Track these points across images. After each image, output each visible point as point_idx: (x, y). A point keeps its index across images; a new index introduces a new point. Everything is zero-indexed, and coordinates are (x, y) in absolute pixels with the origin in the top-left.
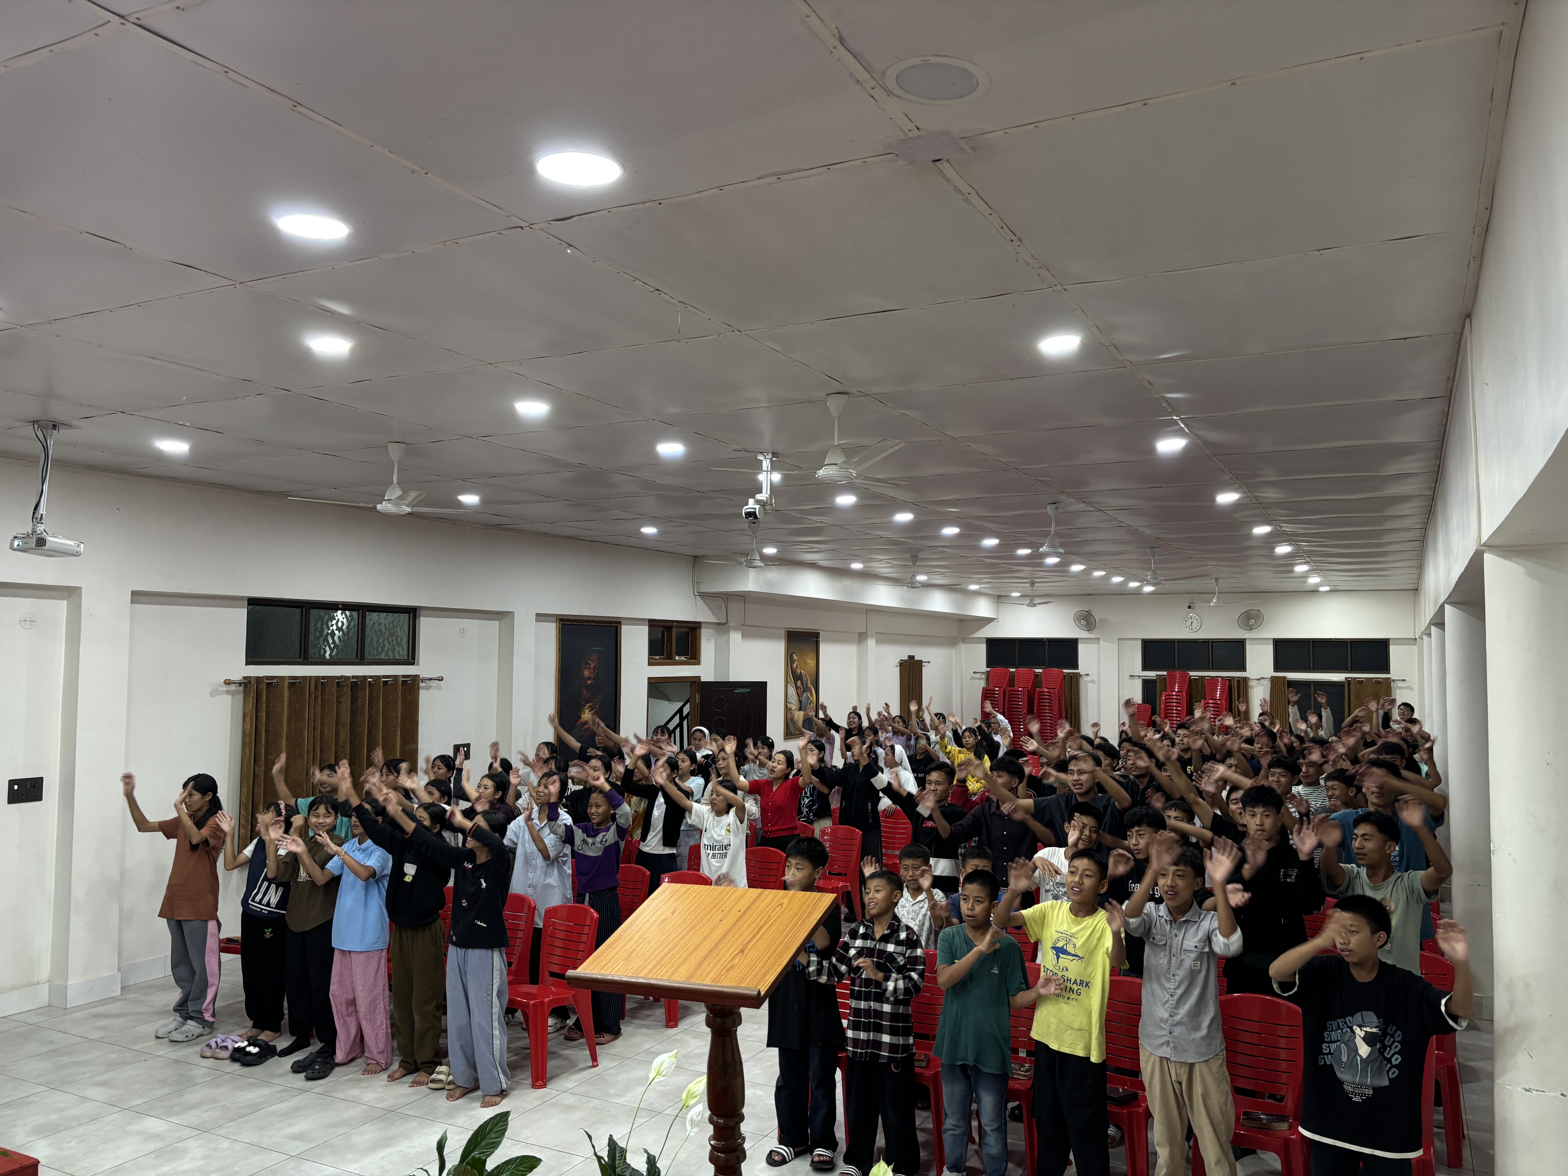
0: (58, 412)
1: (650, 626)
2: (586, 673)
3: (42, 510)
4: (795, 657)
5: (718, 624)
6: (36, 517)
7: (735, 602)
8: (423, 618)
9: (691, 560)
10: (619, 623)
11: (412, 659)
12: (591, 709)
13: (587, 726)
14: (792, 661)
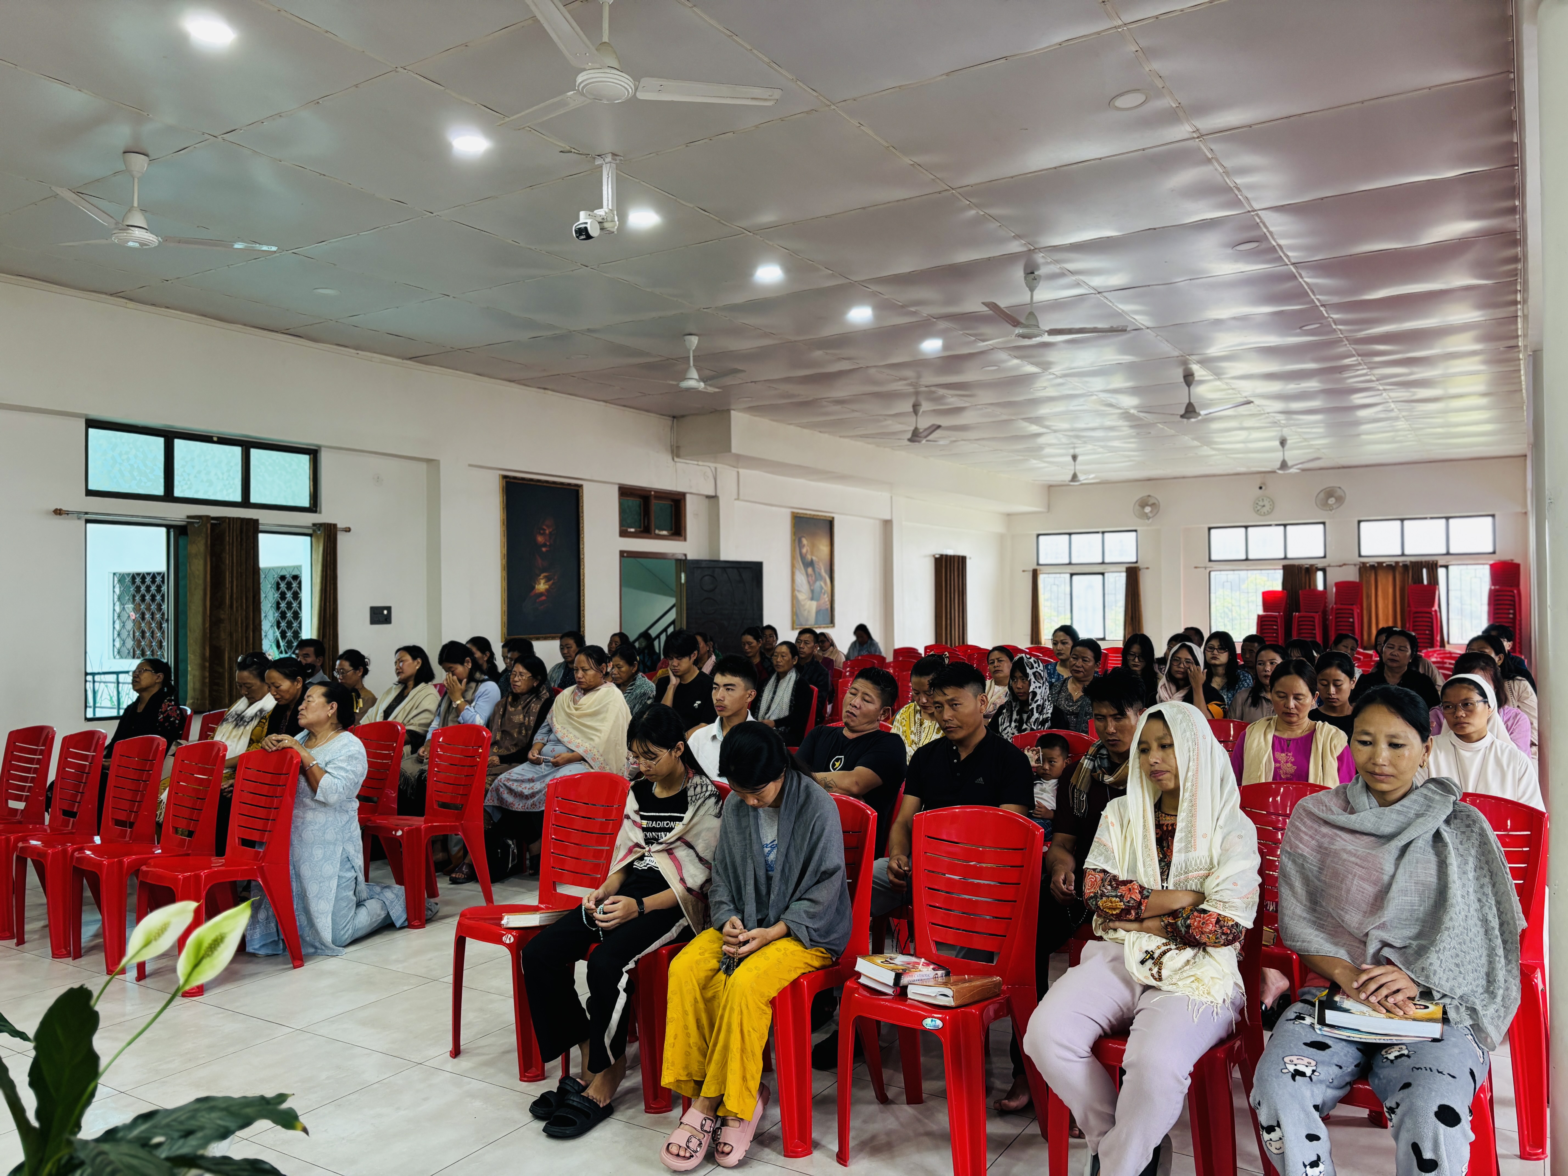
1: (621, 491)
2: (540, 539)
4: (805, 541)
7: (728, 475)
8: (325, 458)
9: (668, 421)
10: (581, 486)
11: (314, 506)
12: (548, 579)
13: (543, 598)
14: (801, 546)
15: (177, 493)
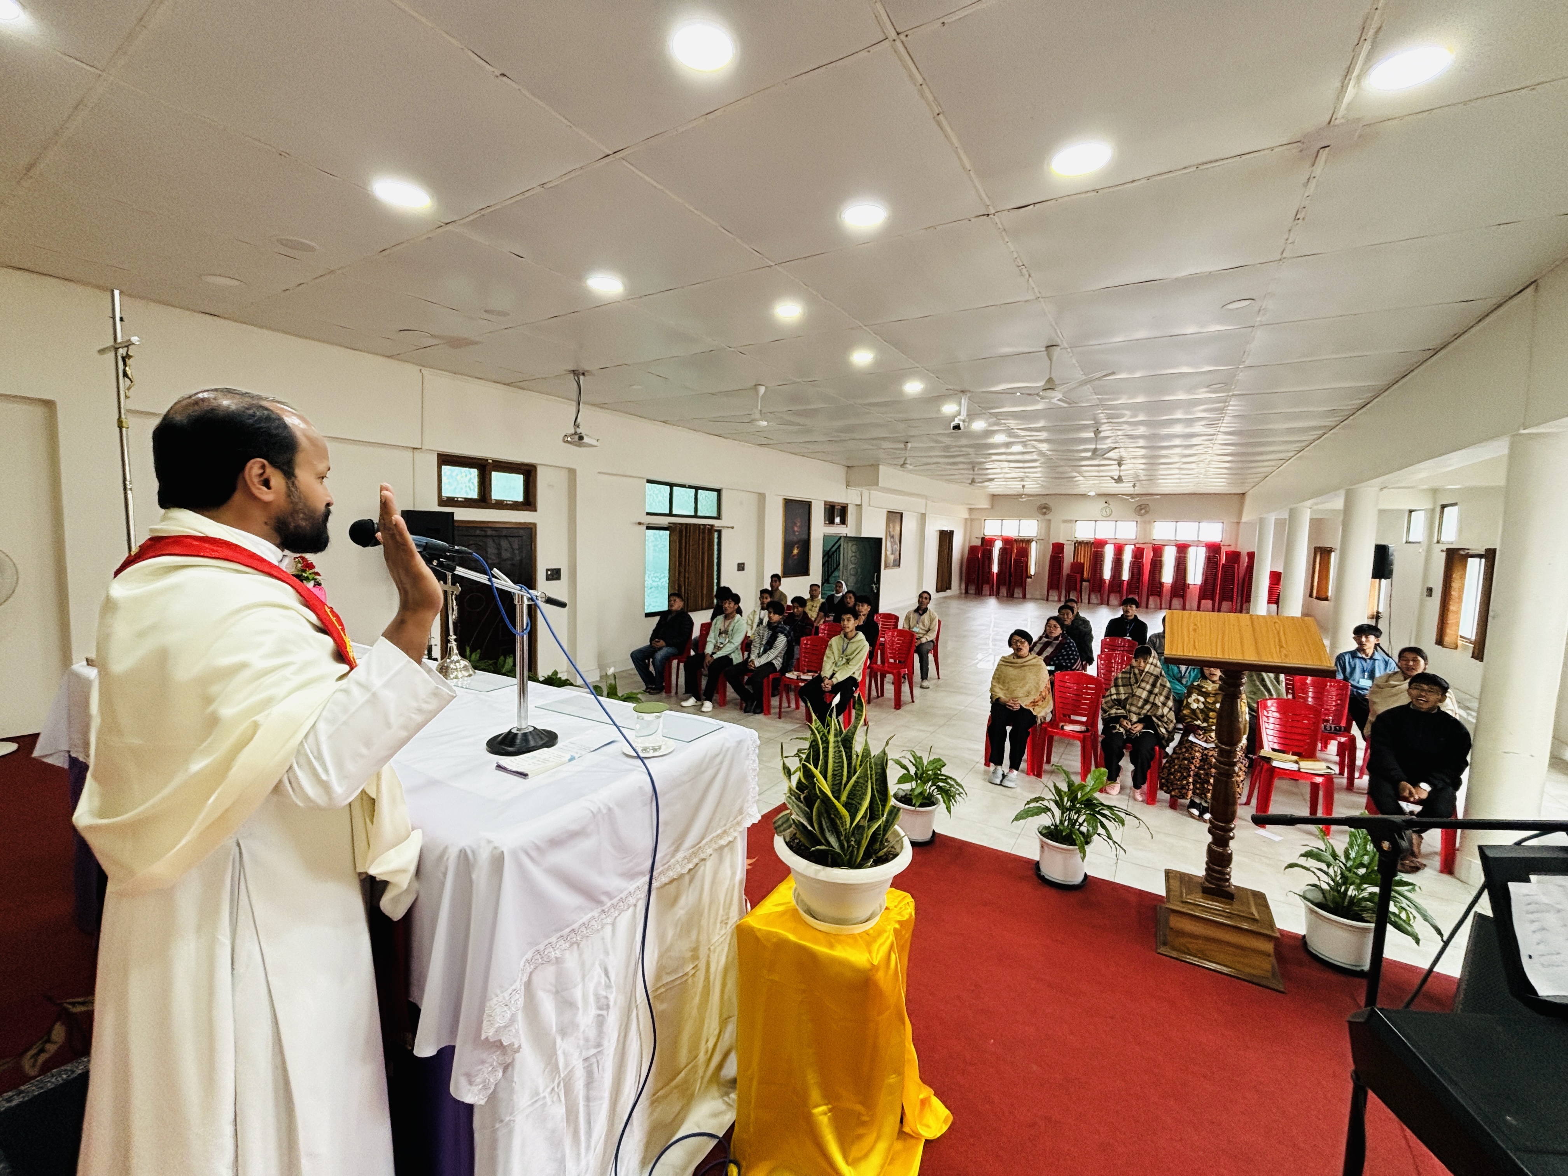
0: (585, 366)
1: (825, 504)
2: (796, 529)
3: (579, 420)
4: (891, 525)
5: (857, 505)
6: (576, 425)
7: (866, 493)
8: (724, 494)
9: (846, 468)
10: (811, 502)
11: (718, 517)
12: (798, 548)
13: (795, 557)
14: (890, 528)
15: (675, 512)
